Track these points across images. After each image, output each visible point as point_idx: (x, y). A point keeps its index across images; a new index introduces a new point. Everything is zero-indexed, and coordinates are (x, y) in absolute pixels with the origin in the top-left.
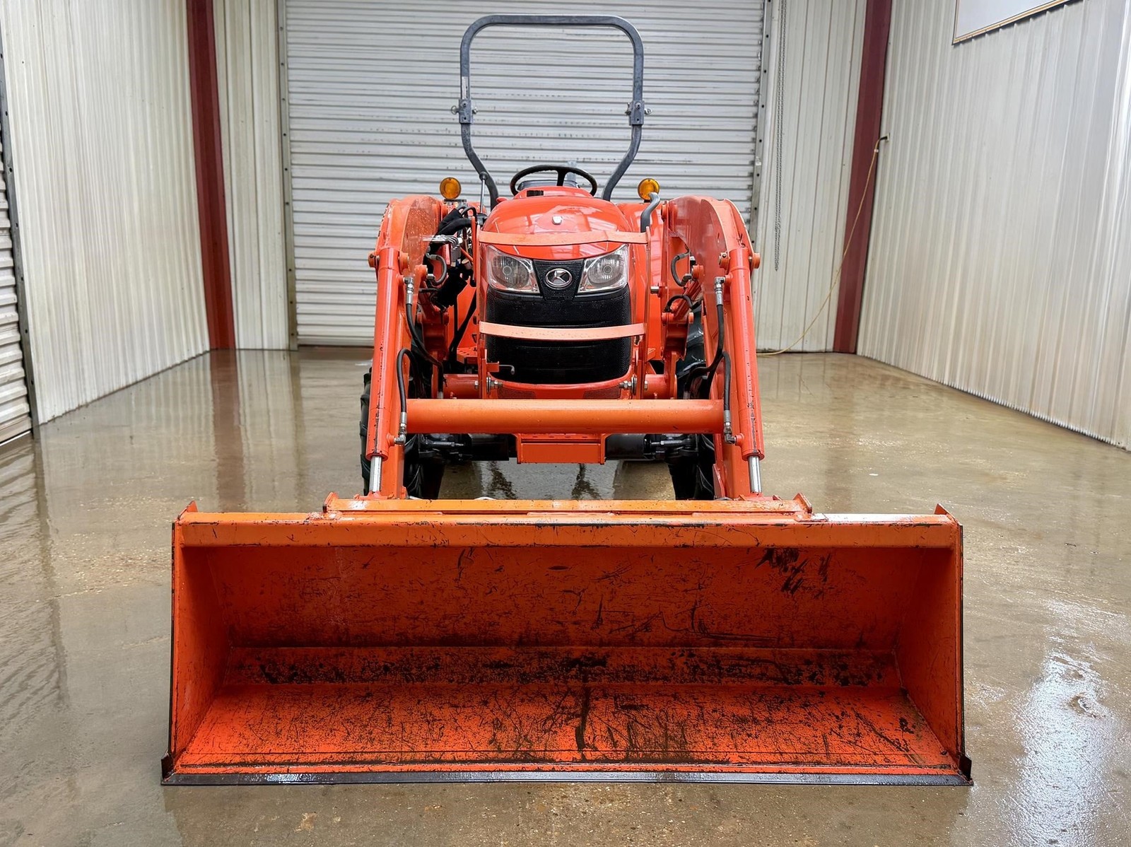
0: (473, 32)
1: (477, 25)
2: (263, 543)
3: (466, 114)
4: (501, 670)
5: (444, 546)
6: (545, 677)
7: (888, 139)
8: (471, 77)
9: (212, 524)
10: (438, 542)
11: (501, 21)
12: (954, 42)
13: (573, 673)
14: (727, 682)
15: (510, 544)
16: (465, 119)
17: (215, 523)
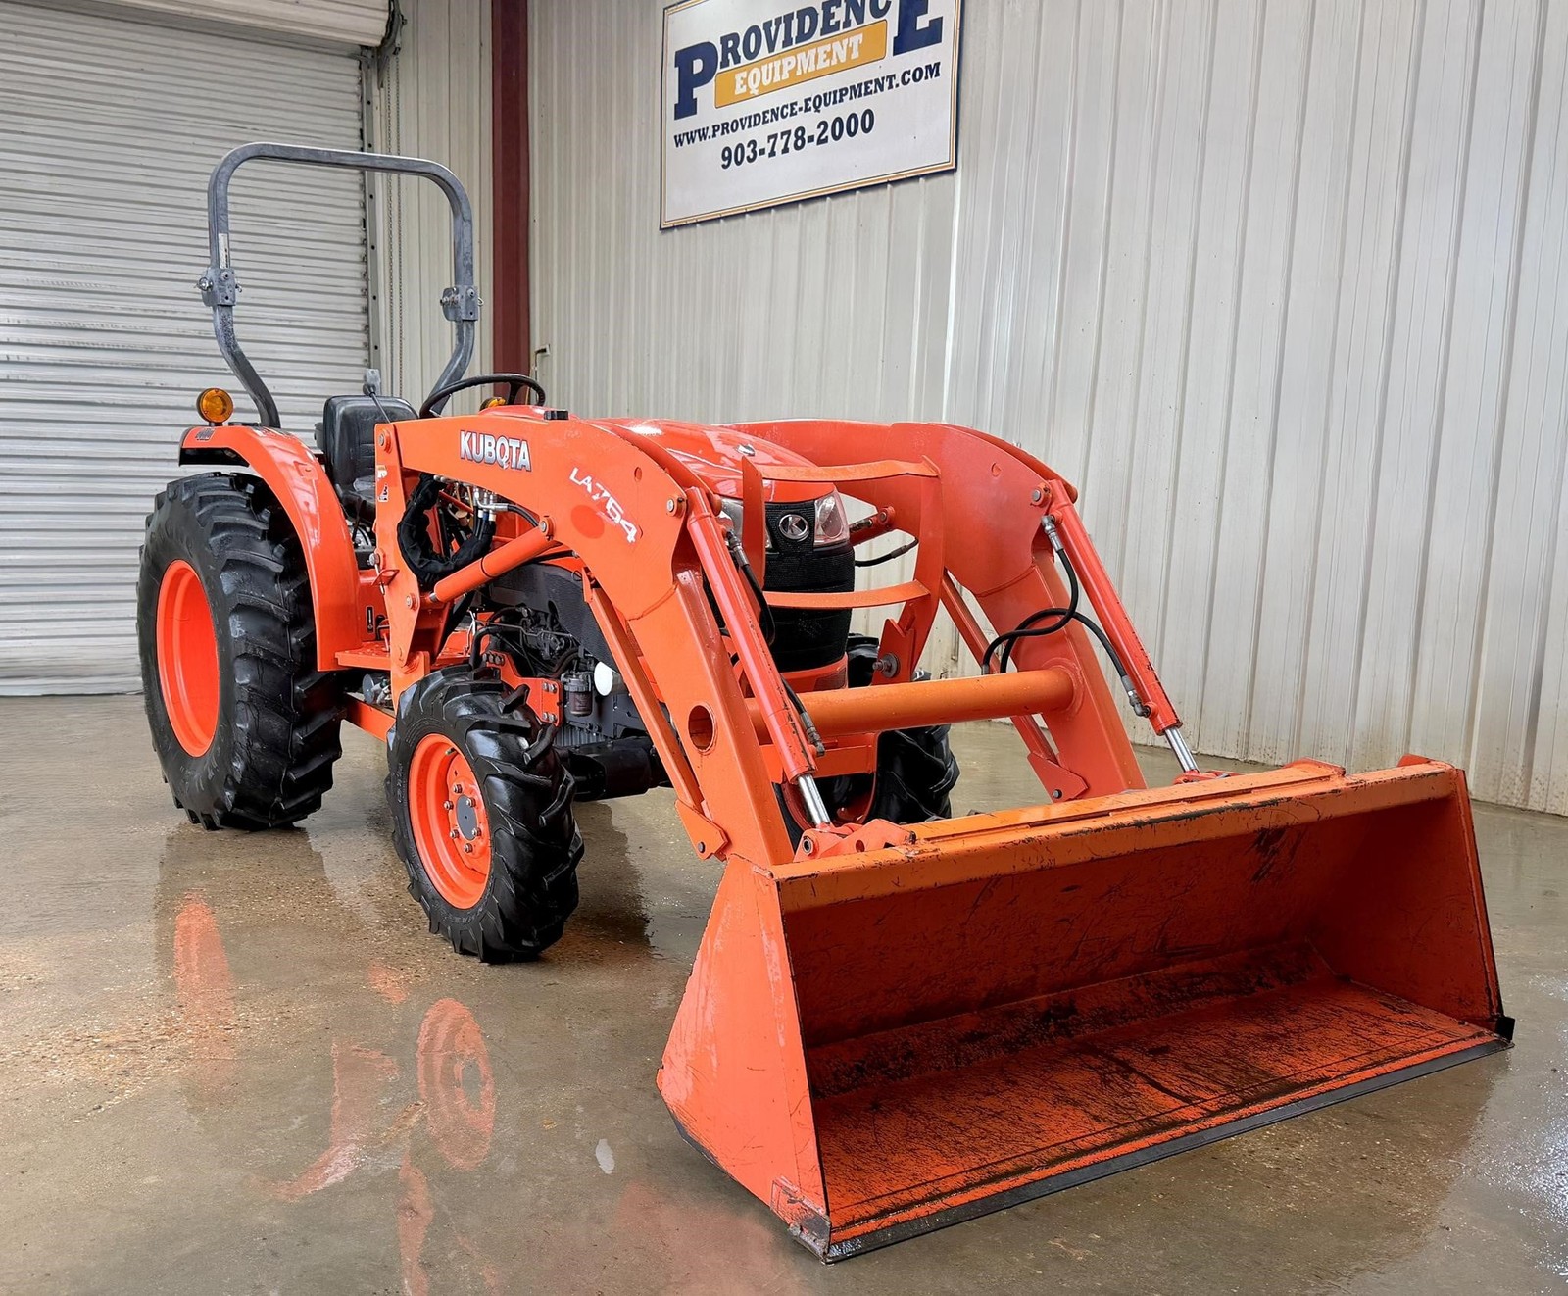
0: (233, 166)
1: (238, 157)
2: (868, 894)
3: (228, 291)
4: (981, 1042)
5: (1051, 868)
6: (1029, 1041)
7: (548, 352)
8: (230, 235)
9: (810, 876)
10: (1045, 863)
11: (274, 154)
12: (663, 227)
13: (1052, 1029)
14: (1196, 1005)
15: (1111, 854)
16: (227, 298)
17: (813, 875)
